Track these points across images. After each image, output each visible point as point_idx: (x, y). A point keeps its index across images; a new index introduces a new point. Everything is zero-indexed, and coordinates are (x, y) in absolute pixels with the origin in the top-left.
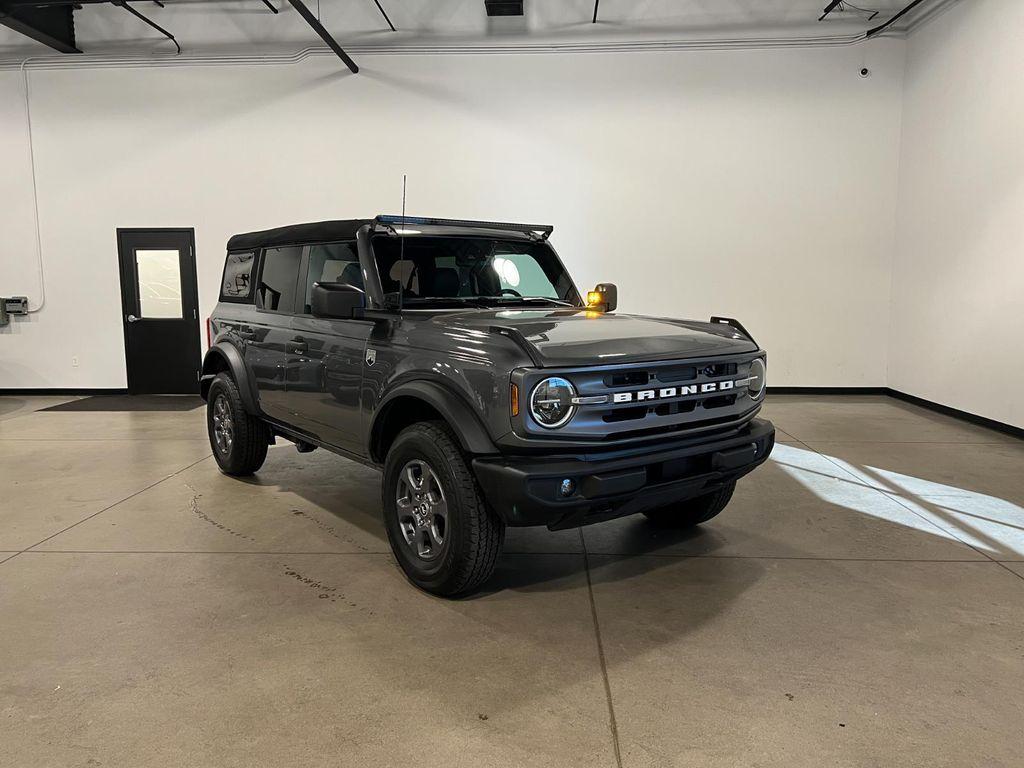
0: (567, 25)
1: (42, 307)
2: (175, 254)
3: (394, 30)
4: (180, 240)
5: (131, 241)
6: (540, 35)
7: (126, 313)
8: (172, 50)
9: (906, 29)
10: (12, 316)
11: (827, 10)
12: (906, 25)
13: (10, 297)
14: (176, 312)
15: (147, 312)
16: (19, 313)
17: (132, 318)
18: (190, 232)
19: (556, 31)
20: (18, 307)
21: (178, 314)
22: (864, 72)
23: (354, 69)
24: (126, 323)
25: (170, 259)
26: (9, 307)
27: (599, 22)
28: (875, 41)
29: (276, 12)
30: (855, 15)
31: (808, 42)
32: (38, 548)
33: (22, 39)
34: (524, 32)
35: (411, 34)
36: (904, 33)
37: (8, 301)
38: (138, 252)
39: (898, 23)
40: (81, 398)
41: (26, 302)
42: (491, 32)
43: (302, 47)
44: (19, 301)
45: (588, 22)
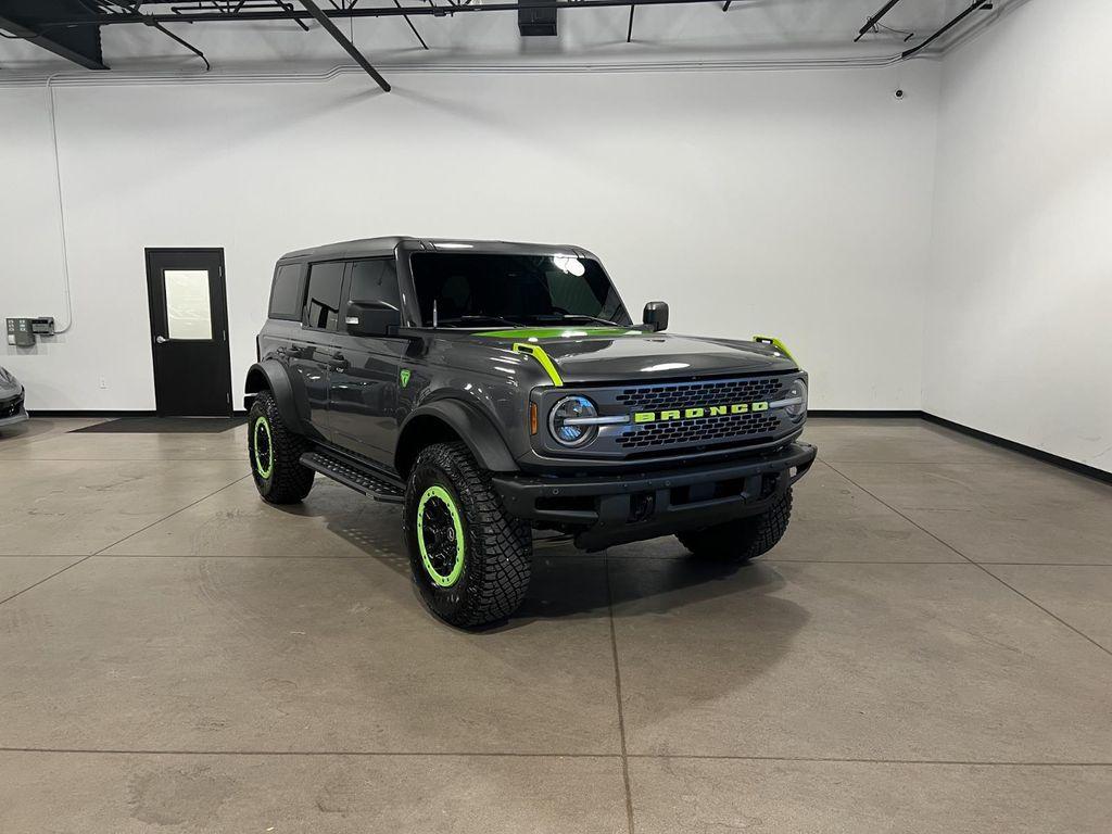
0: (601, 44)
1: (69, 327)
2: (204, 274)
3: (426, 48)
4: (209, 260)
5: (160, 261)
6: (573, 54)
7: (154, 334)
8: (200, 67)
9: (941, 50)
10: (38, 337)
11: (863, 31)
12: (941, 46)
13: (36, 318)
14: (205, 332)
15: (175, 332)
16: (46, 334)
17: (161, 339)
18: (221, 251)
19: (590, 51)
20: (45, 327)
21: (207, 335)
22: (899, 93)
23: (386, 87)
24: (155, 344)
25: (200, 279)
26: (35, 328)
27: (634, 41)
28: (910, 62)
29: (307, 29)
30: (890, 36)
31: (843, 62)
32: (105, 552)
33: (47, 55)
34: (558, 51)
35: (443, 52)
36: (940, 54)
37: (34, 321)
38: (166, 272)
39: (932, 45)
40: (109, 420)
41: (52, 323)
42: (524, 51)
43: (333, 65)
44: (45, 321)
45: (623, 41)
